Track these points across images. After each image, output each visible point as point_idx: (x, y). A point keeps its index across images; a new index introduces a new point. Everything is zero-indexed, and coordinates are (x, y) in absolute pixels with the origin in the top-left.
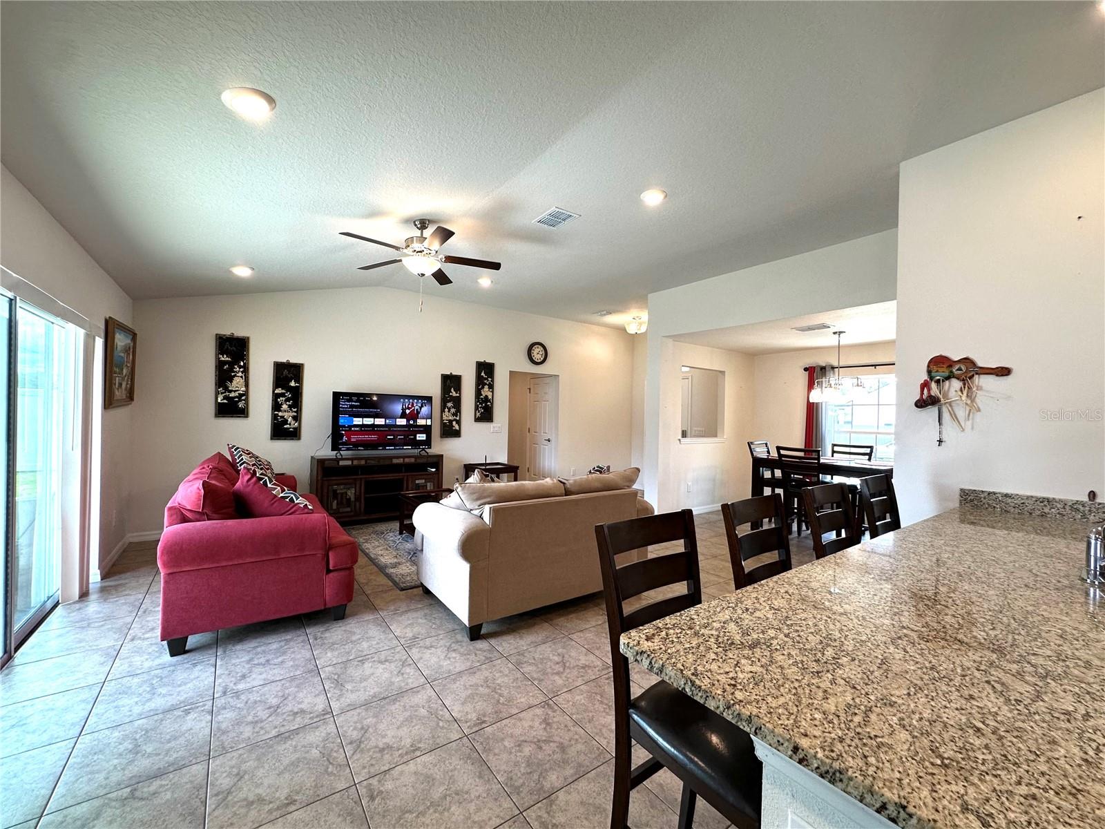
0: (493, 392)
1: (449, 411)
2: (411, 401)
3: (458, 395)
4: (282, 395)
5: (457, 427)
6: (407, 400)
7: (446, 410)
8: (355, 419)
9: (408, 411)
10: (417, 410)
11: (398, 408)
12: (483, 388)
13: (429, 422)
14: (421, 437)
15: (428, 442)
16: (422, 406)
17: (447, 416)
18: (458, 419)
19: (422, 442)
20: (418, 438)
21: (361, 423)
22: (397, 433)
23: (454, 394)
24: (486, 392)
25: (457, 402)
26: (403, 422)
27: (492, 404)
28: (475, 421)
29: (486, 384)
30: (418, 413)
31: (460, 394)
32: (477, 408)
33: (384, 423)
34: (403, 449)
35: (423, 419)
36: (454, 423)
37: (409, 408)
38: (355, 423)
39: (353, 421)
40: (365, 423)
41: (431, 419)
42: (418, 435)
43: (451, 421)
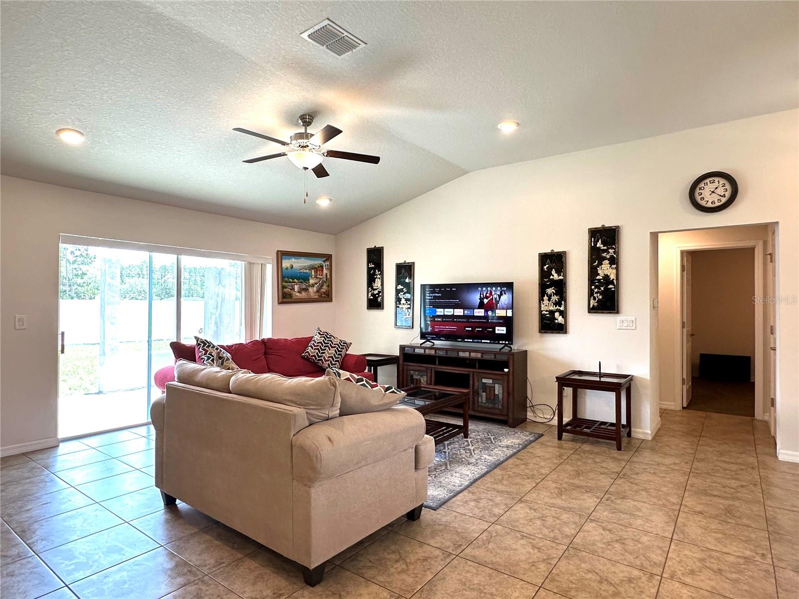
0: (617, 269)
1: (549, 300)
2: (489, 289)
3: (561, 277)
4: (402, 290)
5: (560, 320)
6: (484, 289)
7: (546, 298)
8: (438, 310)
9: (486, 301)
10: (496, 299)
11: (475, 298)
12: (600, 264)
13: (509, 313)
14: (501, 330)
15: (509, 337)
16: (501, 294)
17: (548, 306)
18: (562, 308)
19: (501, 337)
20: (497, 332)
21: (442, 314)
22: (476, 325)
23: (555, 276)
24: (605, 269)
25: (561, 288)
26: (480, 313)
27: (617, 287)
28: (589, 312)
29: (605, 258)
30: (498, 302)
31: (565, 276)
32: (591, 294)
33: (462, 314)
34: (481, 342)
35: (503, 309)
36: (557, 314)
37: (487, 297)
38: (438, 314)
39: (436, 312)
40: (446, 314)
41: (512, 309)
42: (497, 328)
43: (552, 313)
